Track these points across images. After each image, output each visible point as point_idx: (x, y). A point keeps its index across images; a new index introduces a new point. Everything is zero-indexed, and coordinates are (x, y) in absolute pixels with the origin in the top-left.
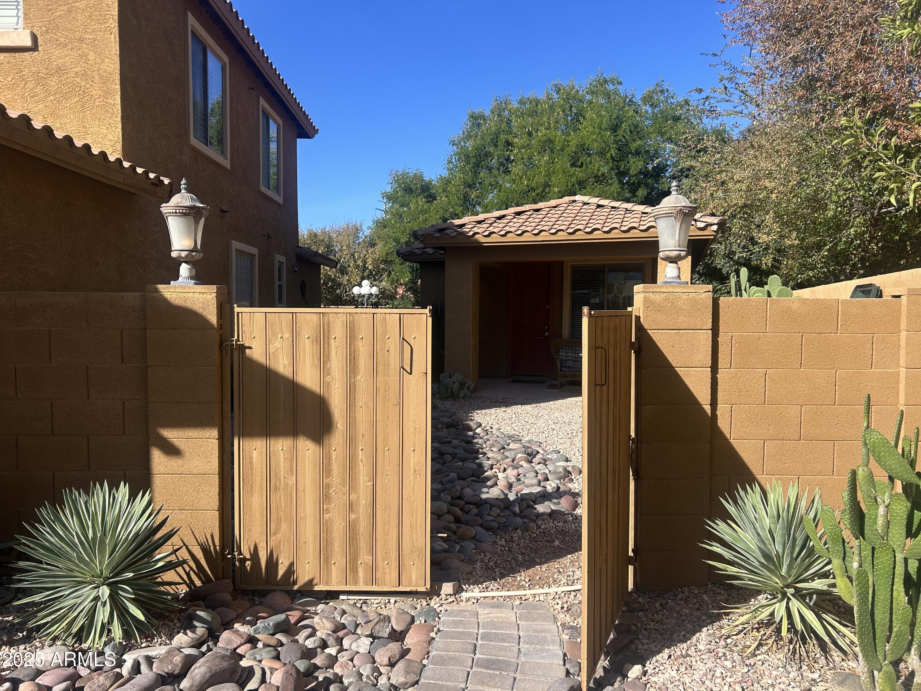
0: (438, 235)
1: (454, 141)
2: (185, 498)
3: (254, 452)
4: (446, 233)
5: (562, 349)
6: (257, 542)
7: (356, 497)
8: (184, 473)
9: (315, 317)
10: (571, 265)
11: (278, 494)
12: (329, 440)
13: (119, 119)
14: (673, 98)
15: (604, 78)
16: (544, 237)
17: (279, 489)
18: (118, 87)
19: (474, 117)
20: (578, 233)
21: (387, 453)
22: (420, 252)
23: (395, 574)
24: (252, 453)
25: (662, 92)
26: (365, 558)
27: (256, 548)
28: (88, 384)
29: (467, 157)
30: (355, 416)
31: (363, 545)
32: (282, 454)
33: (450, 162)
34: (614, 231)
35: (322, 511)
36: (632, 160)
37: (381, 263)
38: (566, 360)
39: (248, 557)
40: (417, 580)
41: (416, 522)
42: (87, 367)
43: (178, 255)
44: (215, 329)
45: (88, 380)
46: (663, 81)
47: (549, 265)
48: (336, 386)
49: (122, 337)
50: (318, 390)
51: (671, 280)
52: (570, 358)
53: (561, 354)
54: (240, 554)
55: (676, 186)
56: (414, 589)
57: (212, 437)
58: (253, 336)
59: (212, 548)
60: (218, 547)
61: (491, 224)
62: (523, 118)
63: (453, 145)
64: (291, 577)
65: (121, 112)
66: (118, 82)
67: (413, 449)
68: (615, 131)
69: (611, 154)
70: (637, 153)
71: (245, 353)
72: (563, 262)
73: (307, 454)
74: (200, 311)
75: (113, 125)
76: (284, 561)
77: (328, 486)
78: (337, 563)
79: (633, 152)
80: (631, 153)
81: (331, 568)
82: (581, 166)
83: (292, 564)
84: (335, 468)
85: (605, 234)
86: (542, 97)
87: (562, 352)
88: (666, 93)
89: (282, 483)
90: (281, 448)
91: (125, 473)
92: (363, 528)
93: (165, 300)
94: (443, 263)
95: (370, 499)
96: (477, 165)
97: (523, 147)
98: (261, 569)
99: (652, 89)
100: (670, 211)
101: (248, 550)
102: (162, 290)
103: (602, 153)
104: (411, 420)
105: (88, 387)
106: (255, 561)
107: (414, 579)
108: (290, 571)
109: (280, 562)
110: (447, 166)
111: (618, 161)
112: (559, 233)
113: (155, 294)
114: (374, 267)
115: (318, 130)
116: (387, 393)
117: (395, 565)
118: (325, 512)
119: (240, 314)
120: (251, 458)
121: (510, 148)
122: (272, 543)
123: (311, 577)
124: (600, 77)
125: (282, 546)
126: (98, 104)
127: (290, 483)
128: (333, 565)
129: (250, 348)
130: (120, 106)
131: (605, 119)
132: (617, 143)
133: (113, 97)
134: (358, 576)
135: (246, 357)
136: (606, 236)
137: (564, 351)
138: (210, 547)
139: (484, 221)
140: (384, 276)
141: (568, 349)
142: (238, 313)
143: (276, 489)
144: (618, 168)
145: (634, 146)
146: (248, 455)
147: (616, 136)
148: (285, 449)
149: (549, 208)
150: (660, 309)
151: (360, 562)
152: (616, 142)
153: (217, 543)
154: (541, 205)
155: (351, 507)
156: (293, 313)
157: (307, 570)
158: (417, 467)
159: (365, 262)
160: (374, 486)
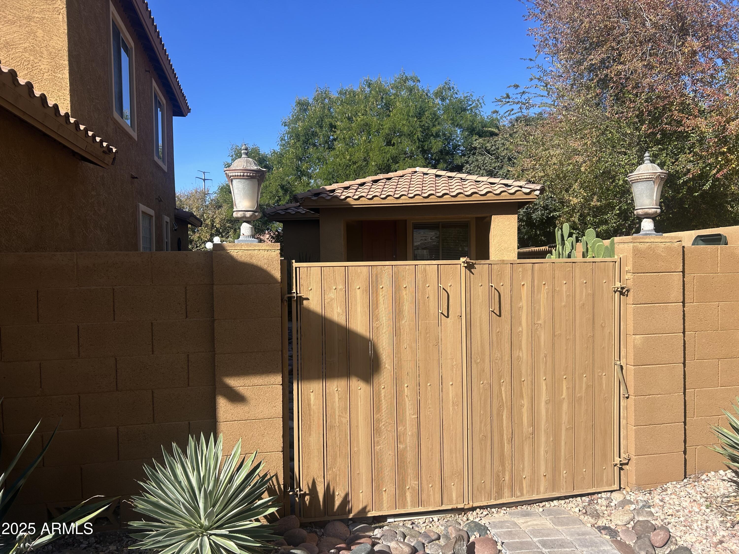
0: (314, 198)
1: (286, 122)
2: (251, 442)
3: (312, 394)
4: (322, 197)
6: (315, 477)
7: (403, 429)
8: (250, 418)
9: (365, 269)
10: (413, 223)
11: (334, 431)
12: (379, 379)
13: (68, 92)
14: (457, 94)
15: (406, 76)
16: (390, 201)
17: (335, 426)
18: (67, 62)
19: (300, 103)
20: (431, 197)
21: (429, 388)
22: (284, 213)
23: (438, 496)
24: (310, 395)
25: (449, 89)
26: (411, 483)
27: (314, 483)
28: (152, 339)
29: (298, 137)
30: (400, 357)
31: (411, 471)
32: (337, 395)
33: (282, 139)
34: (460, 195)
35: (373, 444)
36: (433, 141)
37: (227, 222)
39: (307, 492)
40: (457, 499)
41: (456, 448)
42: (152, 323)
43: (243, 216)
44: (279, 283)
45: (152, 336)
46: (450, 80)
47: (395, 223)
48: (384, 331)
49: (186, 293)
50: (368, 334)
51: (649, 232)
54: (300, 490)
55: (649, 156)
56: (454, 506)
57: (276, 383)
58: (310, 289)
59: (276, 487)
60: (282, 486)
61: (356, 190)
62: (343, 106)
63: (285, 126)
64: (346, 507)
65: (70, 85)
66: (66, 58)
67: (451, 383)
68: (420, 118)
69: (418, 136)
70: (437, 136)
71: (303, 304)
72: (406, 220)
73: (360, 393)
74: (265, 267)
75: (62, 97)
76: (340, 493)
77: (379, 421)
78: (387, 490)
79: (434, 134)
80: (432, 135)
81: (383, 495)
82: (394, 145)
83: (347, 495)
84: (384, 404)
85: (453, 198)
86: (357, 89)
88: (452, 90)
89: (337, 420)
90: (336, 389)
91: (189, 423)
92: (410, 456)
93: (232, 258)
94: (318, 221)
95: (415, 430)
96: (306, 142)
97: (345, 129)
98: (319, 501)
99: (441, 86)
100: (651, 176)
101: (307, 486)
102: (228, 248)
103: (410, 135)
104: (449, 358)
105: (152, 342)
106: (313, 496)
107: (454, 498)
108: (346, 501)
109: (337, 493)
110: (280, 143)
111: (423, 142)
112: (416, 197)
113: (222, 252)
114: (221, 226)
115: (190, 109)
116: (428, 335)
117: (438, 486)
118: (375, 445)
119: (298, 269)
120: (309, 400)
121: (333, 129)
122: (328, 477)
123: (364, 505)
124: (403, 76)
125: (338, 479)
126: (47, 77)
127: (344, 420)
128: (384, 493)
129: (307, 299)
130: (68, 80)
131: (412, 108)
132: (422, 128)
133: (62, 72)
134: (406, 499)
135: (304, 308)
136: (454, 199)
138: (274, 486)
139: (349, 187)
140: (230, 233)
142: (296, 268)
143: (332, 427)
144: (423, 147)
145: (434, 130)
146: (306, 397)
147: (420, 122)
148: (339, 389)
149: (398, 177)
150: (645, 256)
151: (408, 487)
152: (421, 126)
153: (281, 482)
154: (391, 175)
155: (398, 439)
156: (345, 266)
157: (361, 499)
158: (455, 399)
159: (213, 221)
160: (418, 418)
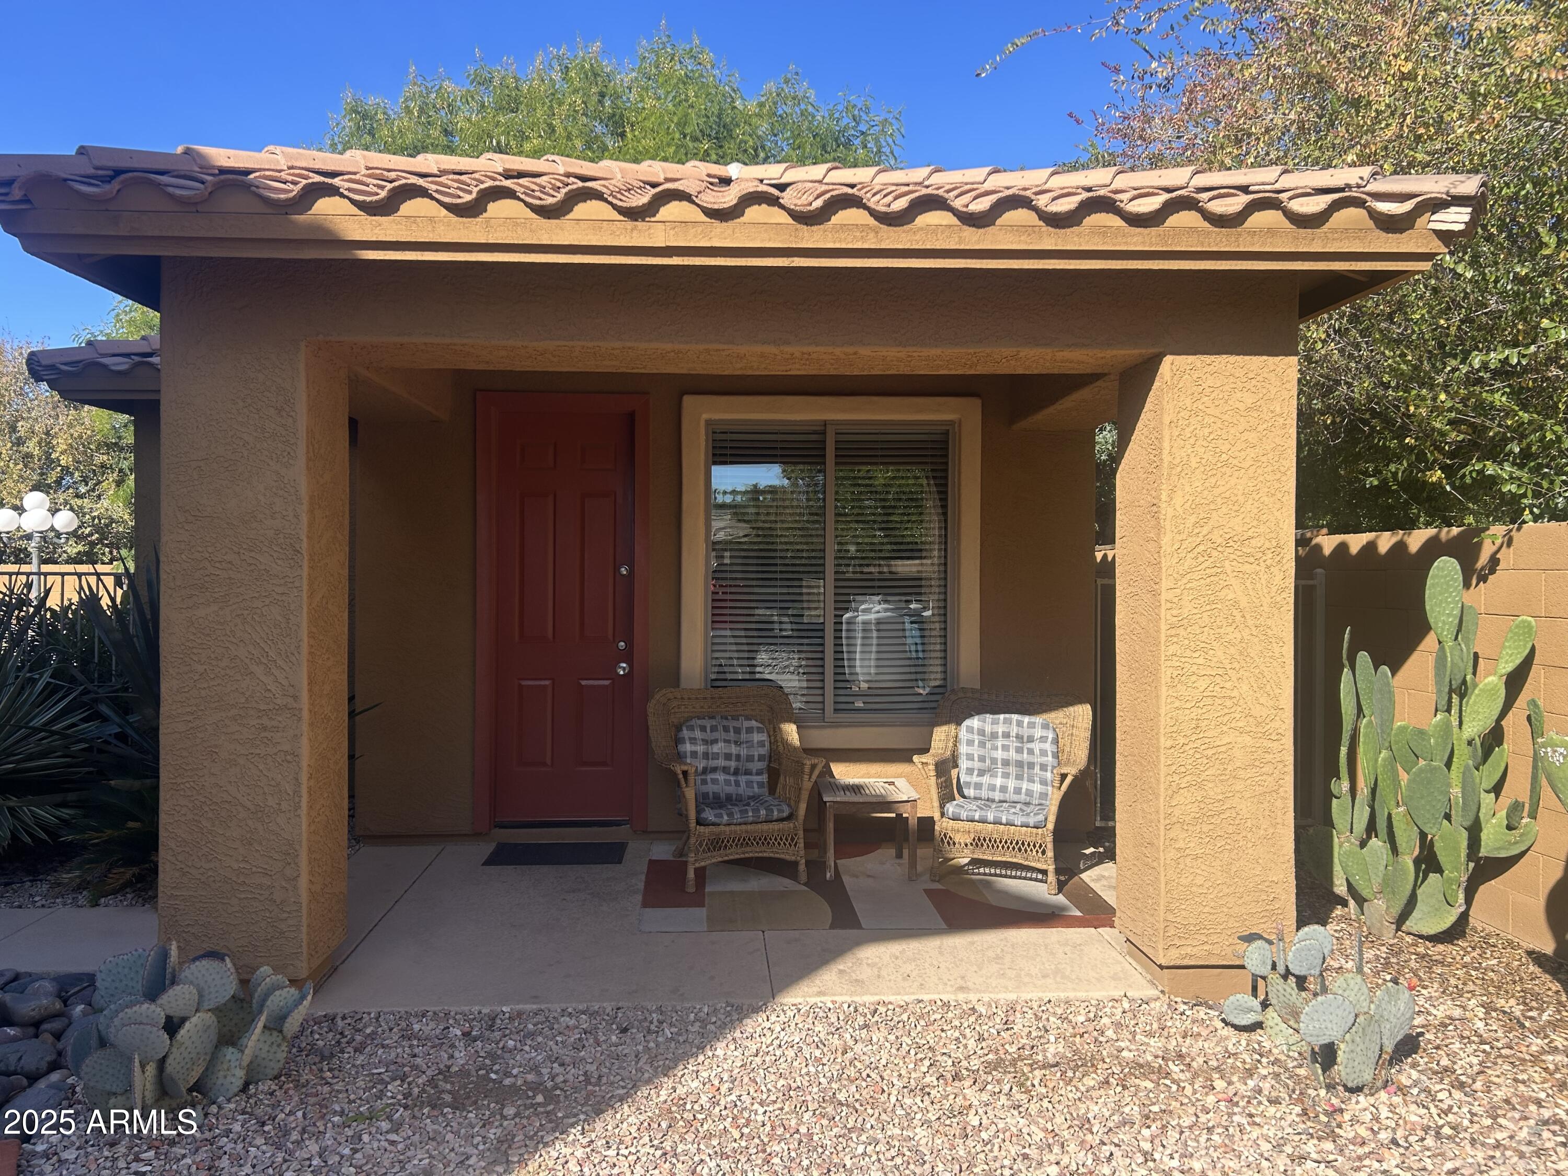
5: (691, 728)
34: (1009, 216)
38: (705, 771)
52: (721, 762)
53: (688, 747)
87: (693, 741)
137: (698, 734)
141: (714, 729)
